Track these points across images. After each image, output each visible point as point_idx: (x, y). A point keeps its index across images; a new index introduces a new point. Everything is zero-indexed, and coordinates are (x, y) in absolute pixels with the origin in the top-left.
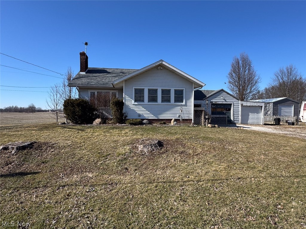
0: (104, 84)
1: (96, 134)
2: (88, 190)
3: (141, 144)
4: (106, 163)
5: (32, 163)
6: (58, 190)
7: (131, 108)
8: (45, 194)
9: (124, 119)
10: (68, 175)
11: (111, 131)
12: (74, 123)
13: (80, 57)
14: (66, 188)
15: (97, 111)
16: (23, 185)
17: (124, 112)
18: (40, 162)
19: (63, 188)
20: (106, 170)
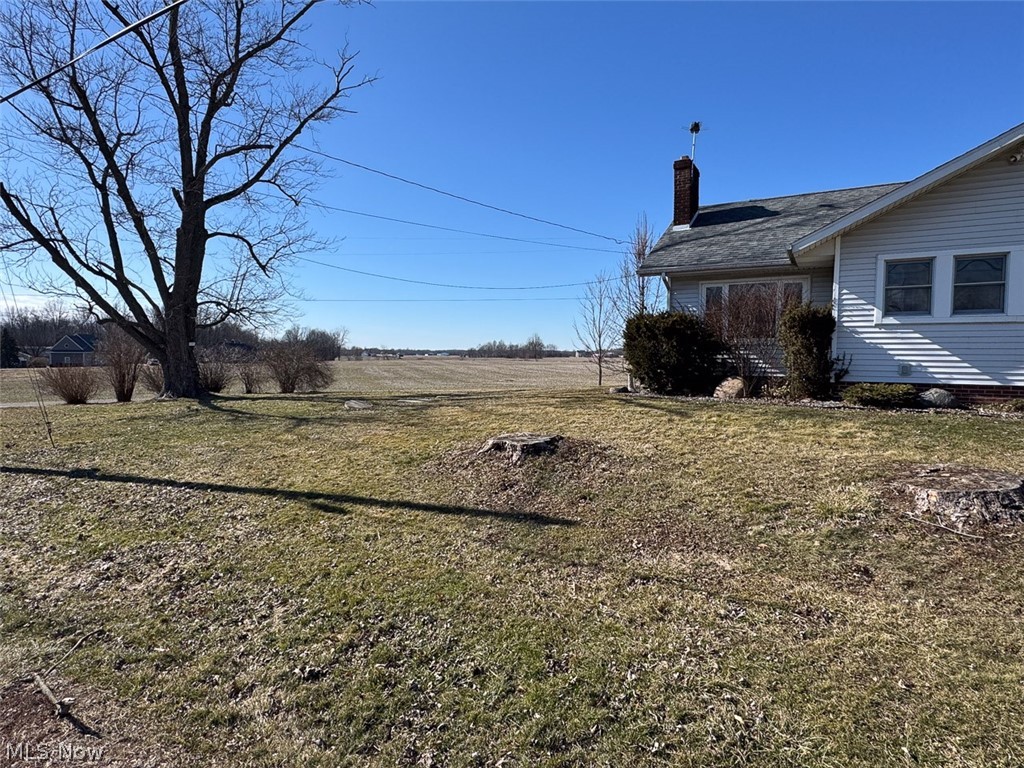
0: (754, 257)
1: (731, 430)
2: (722, 612)
3: (930, 485)
4: (778, 532)
5: (556, 492)
6: (630, 584)
7: (867, 341)
8: (598, 589)
9: (832, 381)
10: (655, 548)
11: (784, 422)
12: (653, 390)
13: (676, 177)
14: (653, 586)
15: (729, 350)
16: (544, 548)
17: (834, 356)
18: (576, 494)
19: (644, 584)
20: (778, 558)
